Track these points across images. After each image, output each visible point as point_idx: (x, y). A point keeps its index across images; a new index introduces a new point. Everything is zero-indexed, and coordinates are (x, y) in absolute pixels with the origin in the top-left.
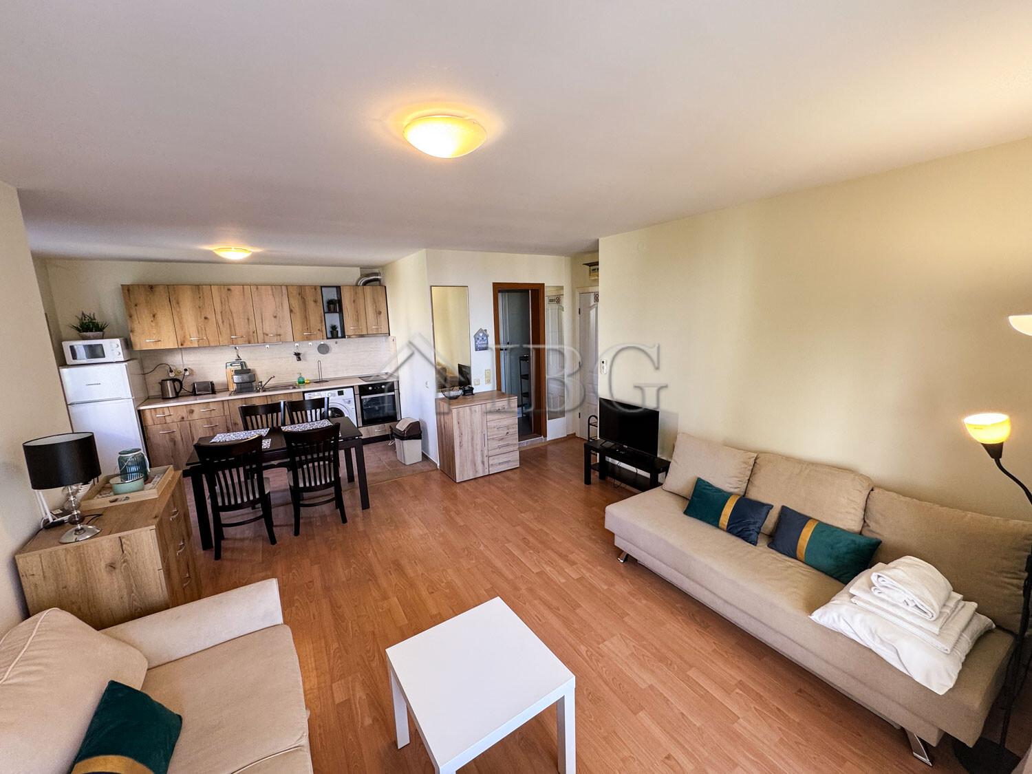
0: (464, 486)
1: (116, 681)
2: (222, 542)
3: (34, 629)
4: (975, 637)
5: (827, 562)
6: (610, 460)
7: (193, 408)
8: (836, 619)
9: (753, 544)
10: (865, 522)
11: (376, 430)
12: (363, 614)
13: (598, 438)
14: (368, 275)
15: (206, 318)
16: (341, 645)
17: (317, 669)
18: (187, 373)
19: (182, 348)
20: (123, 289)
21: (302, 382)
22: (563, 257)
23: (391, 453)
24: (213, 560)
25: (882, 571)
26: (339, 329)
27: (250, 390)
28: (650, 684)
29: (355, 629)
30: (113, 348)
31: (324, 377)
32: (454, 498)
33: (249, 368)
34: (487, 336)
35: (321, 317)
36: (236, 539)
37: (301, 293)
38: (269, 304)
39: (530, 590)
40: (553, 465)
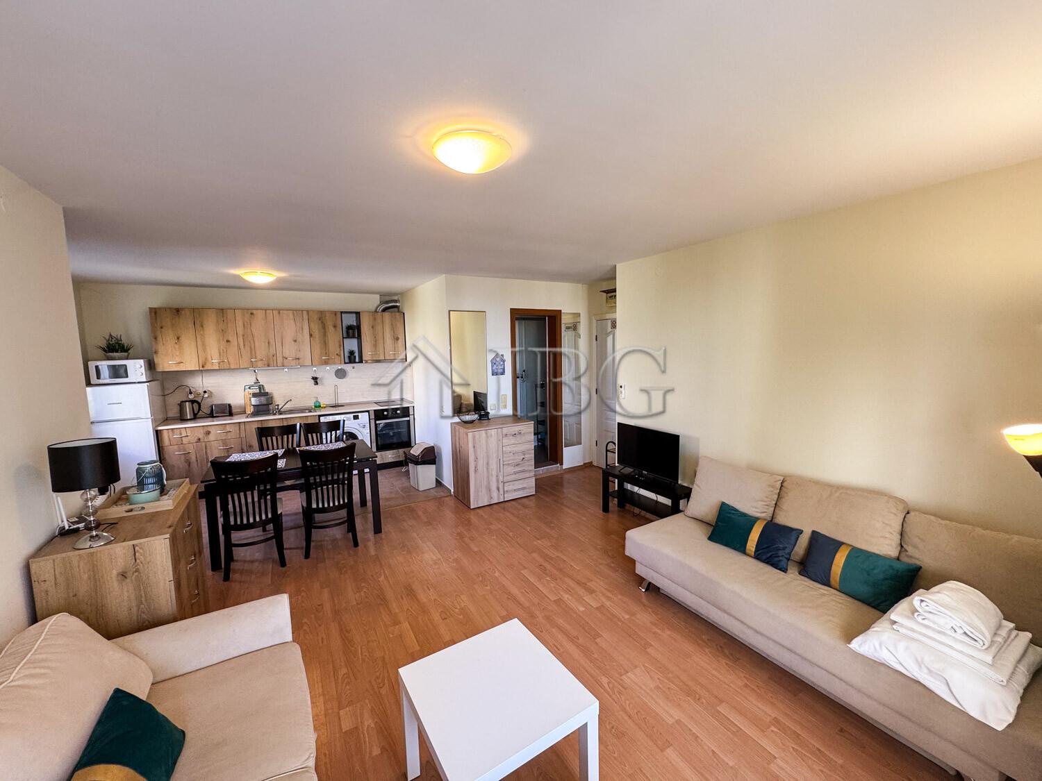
0: (478, 513)
1: (121, 688)
2: (232, 564)
3: (42, 633)
4: (1033, 669)
5: (864, 590)
6: (629, 486)
7: (210, 429)
8: (878, 647)
9: (783, 571)
10: (902, 546)
11: (389, 456)
12: (373, 639)
13: (617, 465)
14: (387, 302)
15: (228, 341)
16: (350, 671)
17: (324, 695)
18: (206, 395)
19: (203, 370)
20: (150, 312)
21: (318, 407)
22: (580, 285)
23: (404, 479)
24: (222, 582)
25: (926, 596)
26: (357, 355)
27: (267, 412)
28: (677, 718)
29: (365, 654)
30: (136, 368)
31: (340, 401)
32: (468, 523)
33: (267, 391)
34: (504, 361)
35: (340, 342)
36: (245, 561)
37: (321, 319)
38: (290, 328)
39: (548, 618)
40: (570, 492)
